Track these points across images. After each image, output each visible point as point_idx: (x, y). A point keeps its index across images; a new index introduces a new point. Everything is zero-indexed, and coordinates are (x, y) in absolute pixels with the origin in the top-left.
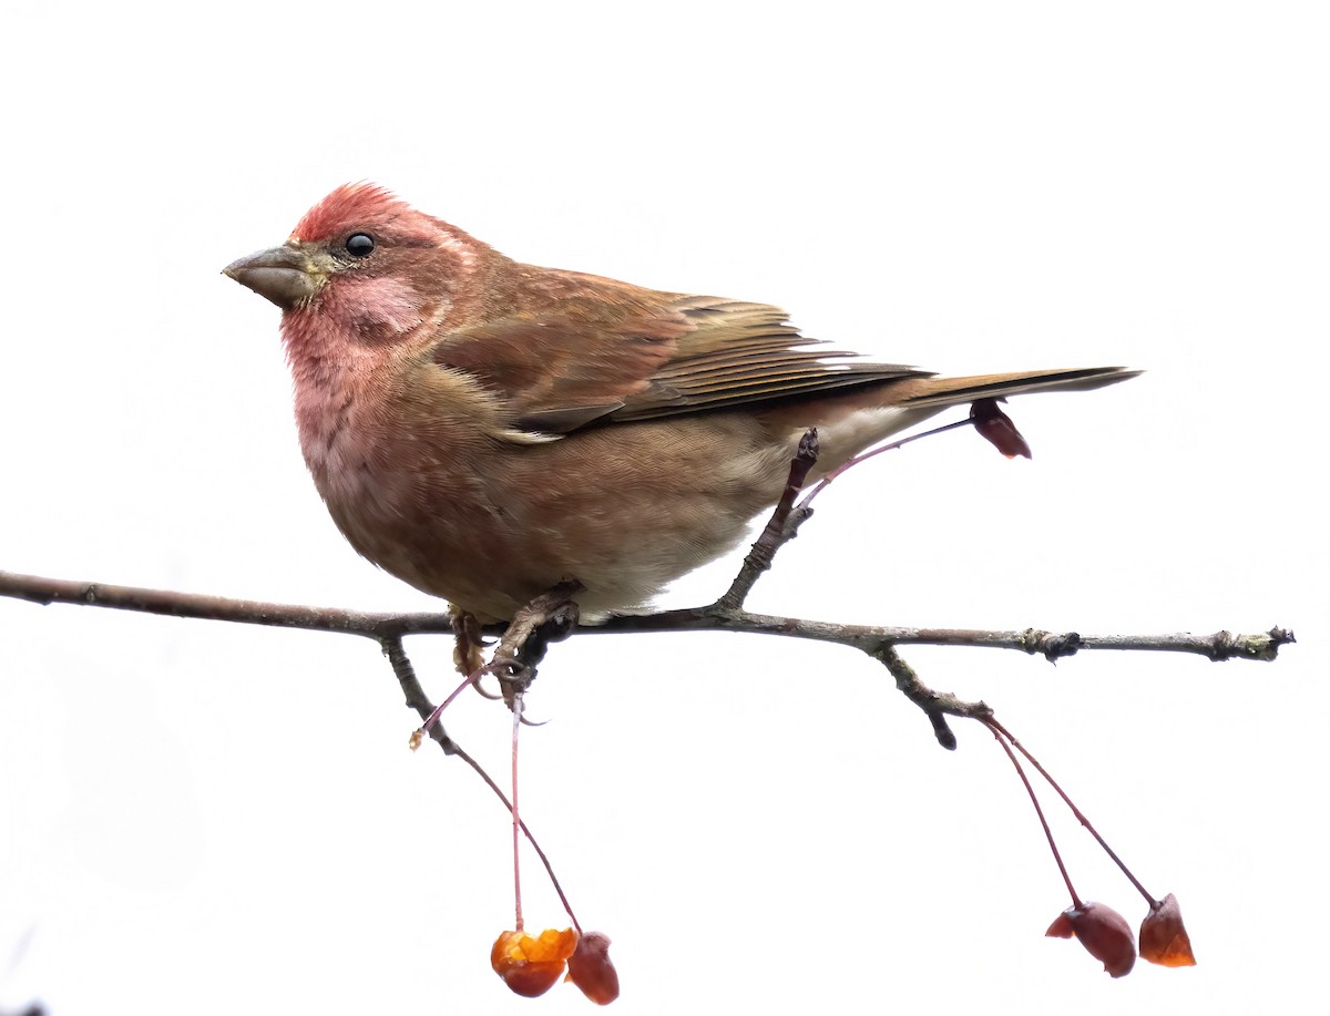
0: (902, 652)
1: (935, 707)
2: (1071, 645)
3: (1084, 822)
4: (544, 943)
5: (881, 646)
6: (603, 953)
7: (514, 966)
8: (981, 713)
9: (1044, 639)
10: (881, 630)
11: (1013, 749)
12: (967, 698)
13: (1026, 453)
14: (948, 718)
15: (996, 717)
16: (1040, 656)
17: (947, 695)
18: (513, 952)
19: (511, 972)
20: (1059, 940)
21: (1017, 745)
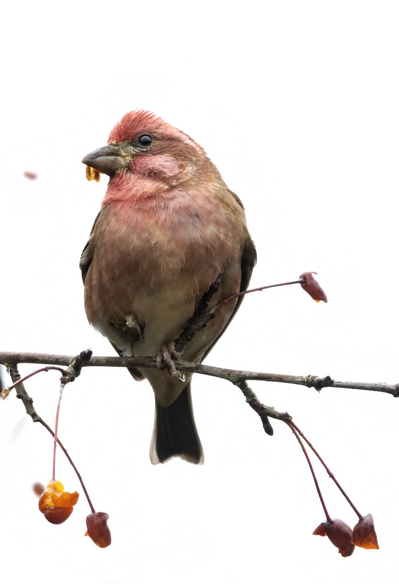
0: (250, 383)
1: (264, 413)
2: (328, 382)
3: (331, 476)
4: (63, 498)
5: (240, 380)
6: (104, 523)
7: (49, 509)
8: (286, 418)
9: (315, 379)
10: (240, 372)
11: (300, 437)
12: (280, 410)
13: (325, 300)
14: (270, 419)
15: (293, 421)
16: (313, 388)
17: (270, 408)
18: (49, 502)
19: (47, 511)
20: (319, 537)
21: (302, 435)
